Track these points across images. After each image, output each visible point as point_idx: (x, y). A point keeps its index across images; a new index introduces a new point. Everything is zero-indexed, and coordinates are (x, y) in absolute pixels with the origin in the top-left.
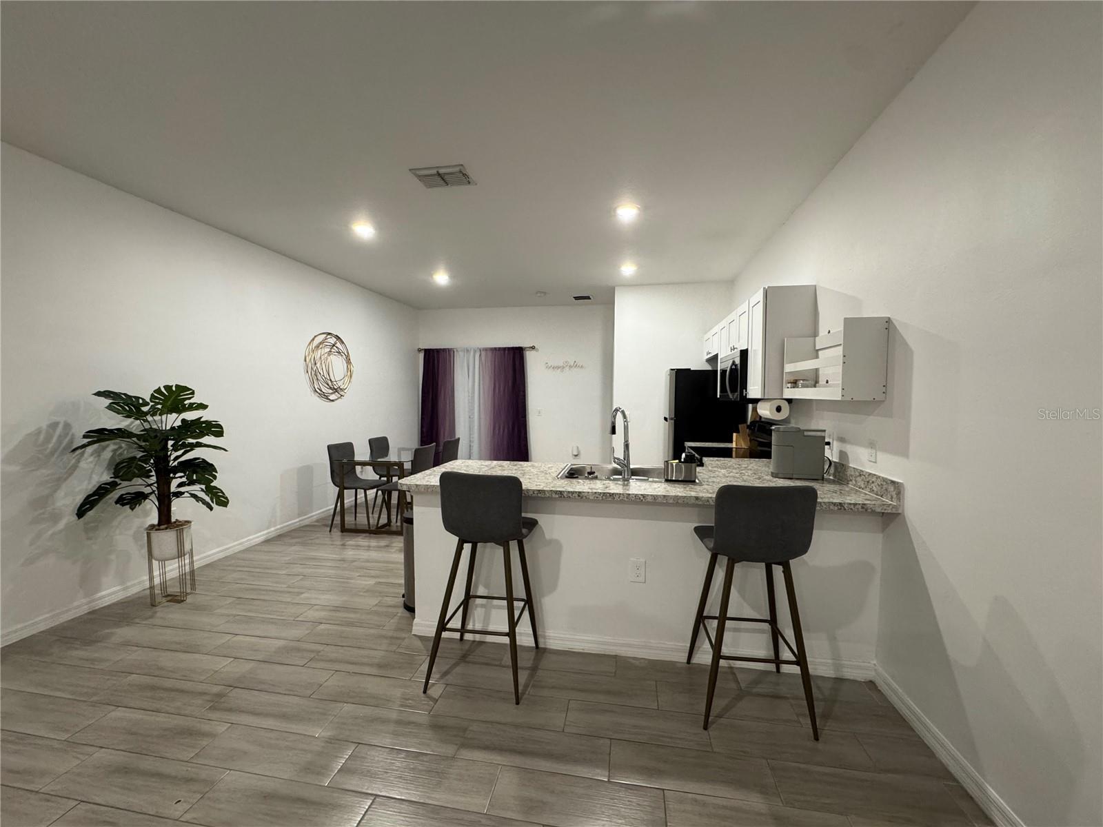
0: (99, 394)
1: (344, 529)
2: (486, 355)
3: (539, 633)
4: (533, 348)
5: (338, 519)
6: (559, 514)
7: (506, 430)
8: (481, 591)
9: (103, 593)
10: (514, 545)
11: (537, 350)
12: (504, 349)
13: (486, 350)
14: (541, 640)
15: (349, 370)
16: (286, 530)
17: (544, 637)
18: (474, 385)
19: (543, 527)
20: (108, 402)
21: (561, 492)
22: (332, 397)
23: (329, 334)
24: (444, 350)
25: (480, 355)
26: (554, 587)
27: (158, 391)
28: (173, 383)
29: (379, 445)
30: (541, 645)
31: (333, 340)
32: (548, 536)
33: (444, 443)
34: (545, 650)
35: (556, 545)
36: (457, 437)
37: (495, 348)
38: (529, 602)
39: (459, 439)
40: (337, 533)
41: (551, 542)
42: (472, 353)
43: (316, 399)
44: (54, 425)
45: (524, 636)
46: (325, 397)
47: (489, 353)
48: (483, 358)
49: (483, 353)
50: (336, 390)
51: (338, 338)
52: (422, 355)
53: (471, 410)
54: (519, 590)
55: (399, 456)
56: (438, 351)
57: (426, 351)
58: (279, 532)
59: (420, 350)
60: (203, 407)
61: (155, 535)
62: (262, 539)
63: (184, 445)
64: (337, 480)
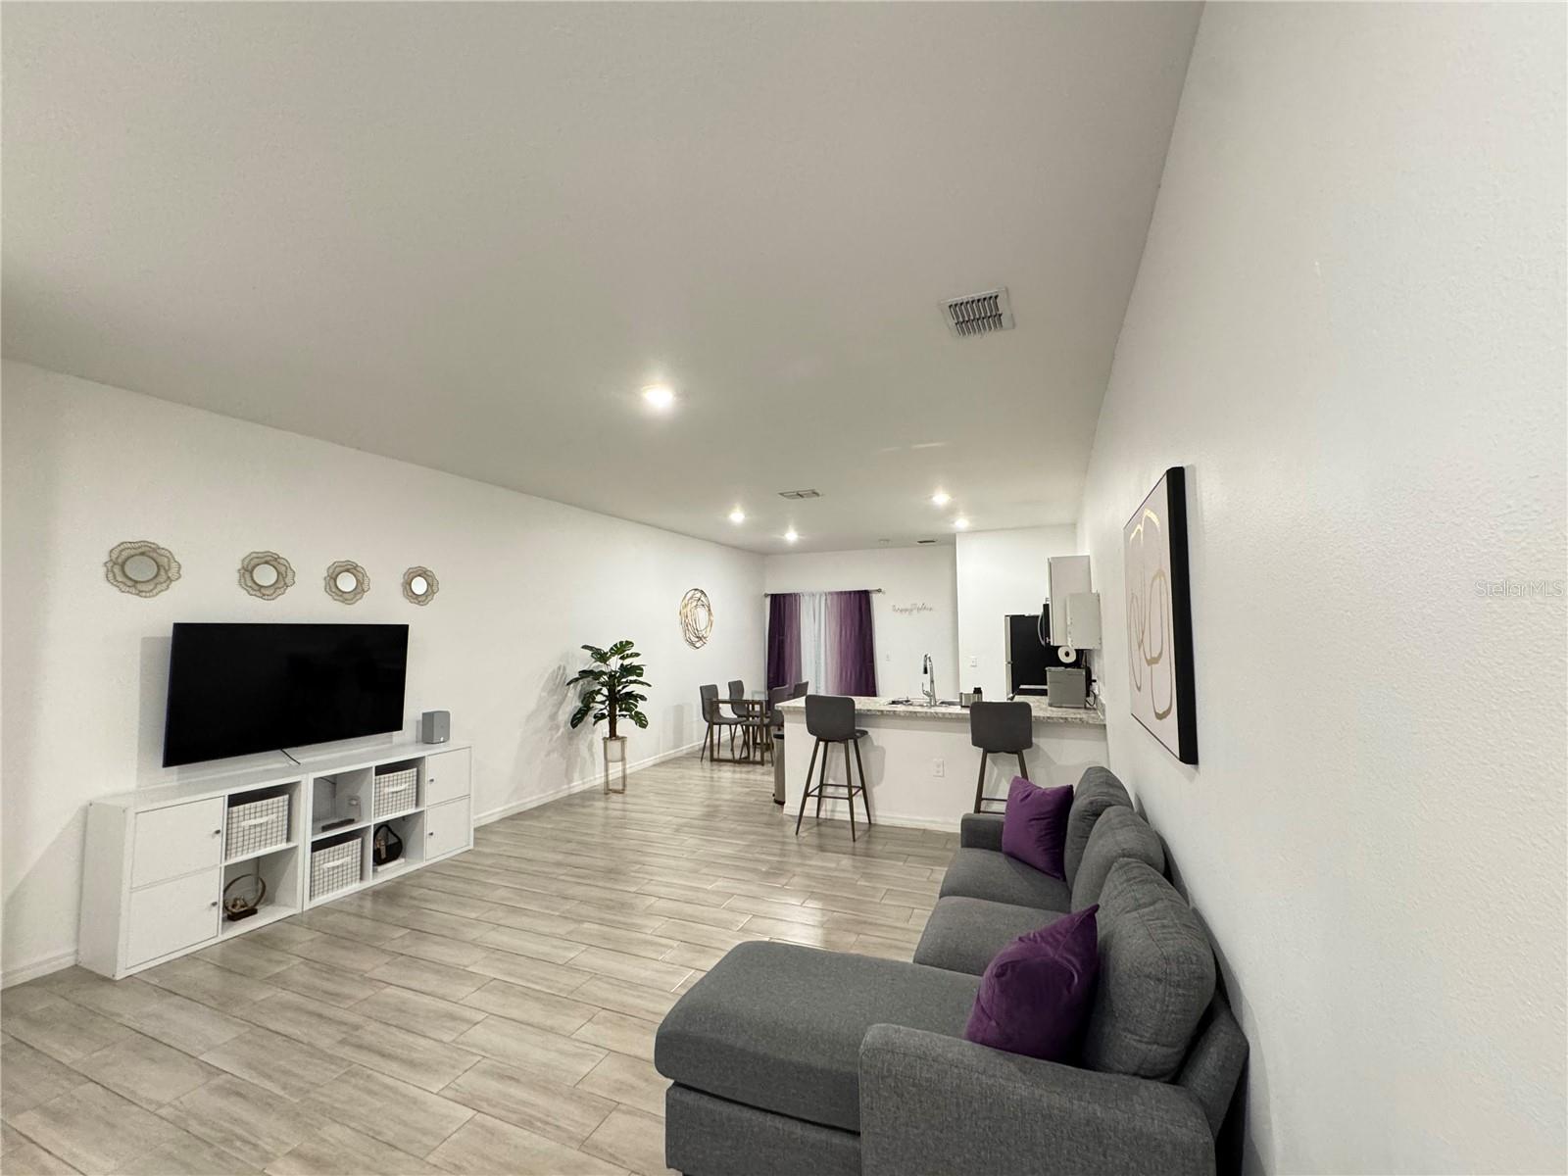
0: (585, 647)
1: (712, 760)
2: (832, 599)
3: (871, 813)
4: (879, 591)
5: (707, 753)
6: (885, 728)
7: (853, 677)
8: (831, 782)
9: (575, 784)
10: (851, 743)
11: (884, 593)
12: (850, 592)
13: (831, 593)
14: (872, 818)
15: (711, 623)
16: (668, 758)
17: (875, 816)
18: (820, 630)
19: (873, 738)
20: (589, 653)
21: (882, 711)
22: (698, 645)
23: (696, 590)
24: (790, 595)
25: (826, 600)
26: (881, 778)
27: (616, 645)
28: (624, 640)
29: (736, 687)
30: (872, 822)
31: (698, 595)
32: (875, 744)
33: (796, 686)
34: (875, 825)
35: (883, 750)
36: (804, 681)
37: (841, 592)
38: (863, 788)
39: (807, 683)
40: (707, 764)
41: (878, 747)
42: (818, 597)
43: (686, 645)
44: (559, 668)
45: (861, 816)
46: (692, 644)
47: (835, 596)
48: (829, 601)
49: (829, 598)
50: (700, 638)
51: (702, 592)
52: (768, 601)
53: (818, 657)
54: (856, 781)
55: (753, 696)
56: (784, 595)
57: (772, 595)
58: (663, 759)
59: (766, 595)
60: (637, 655)
61: (609, 743)
62: (651, 763)
63: (622, 683)
64: (708, 718)
